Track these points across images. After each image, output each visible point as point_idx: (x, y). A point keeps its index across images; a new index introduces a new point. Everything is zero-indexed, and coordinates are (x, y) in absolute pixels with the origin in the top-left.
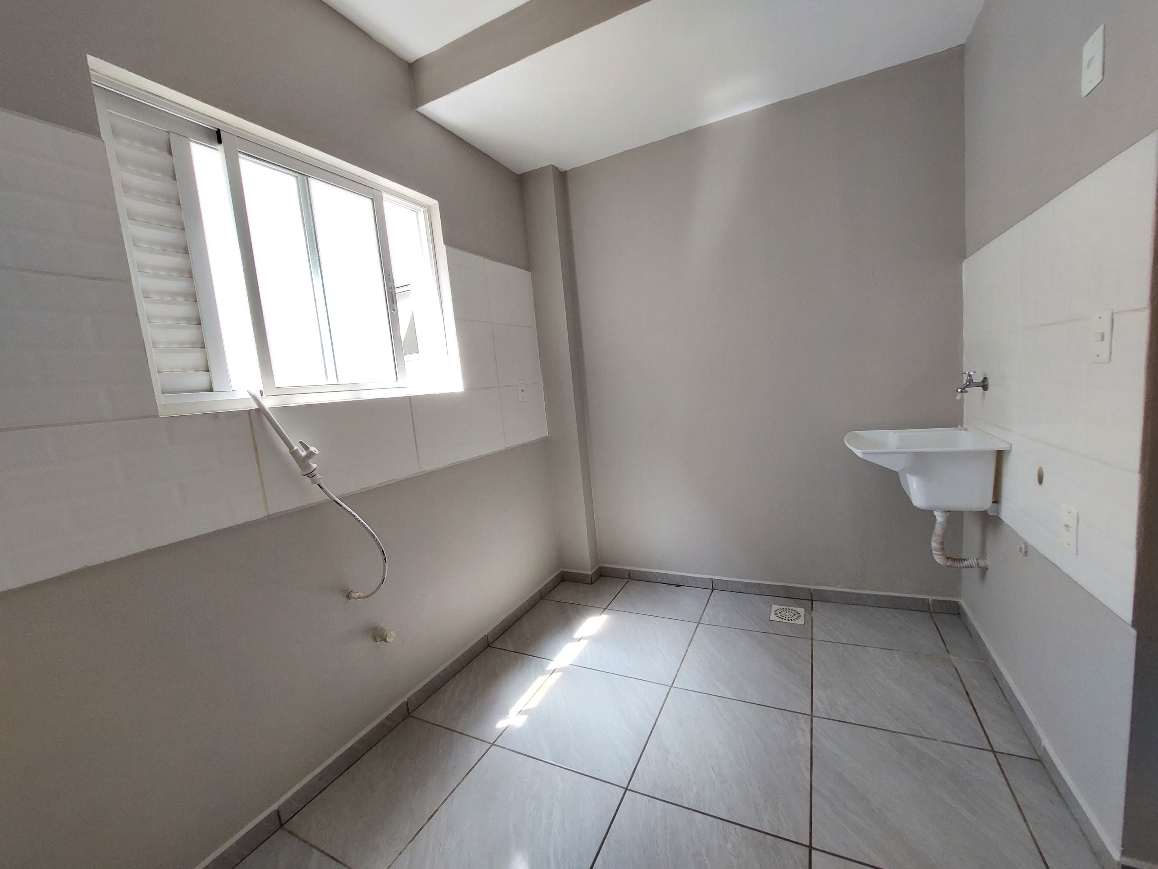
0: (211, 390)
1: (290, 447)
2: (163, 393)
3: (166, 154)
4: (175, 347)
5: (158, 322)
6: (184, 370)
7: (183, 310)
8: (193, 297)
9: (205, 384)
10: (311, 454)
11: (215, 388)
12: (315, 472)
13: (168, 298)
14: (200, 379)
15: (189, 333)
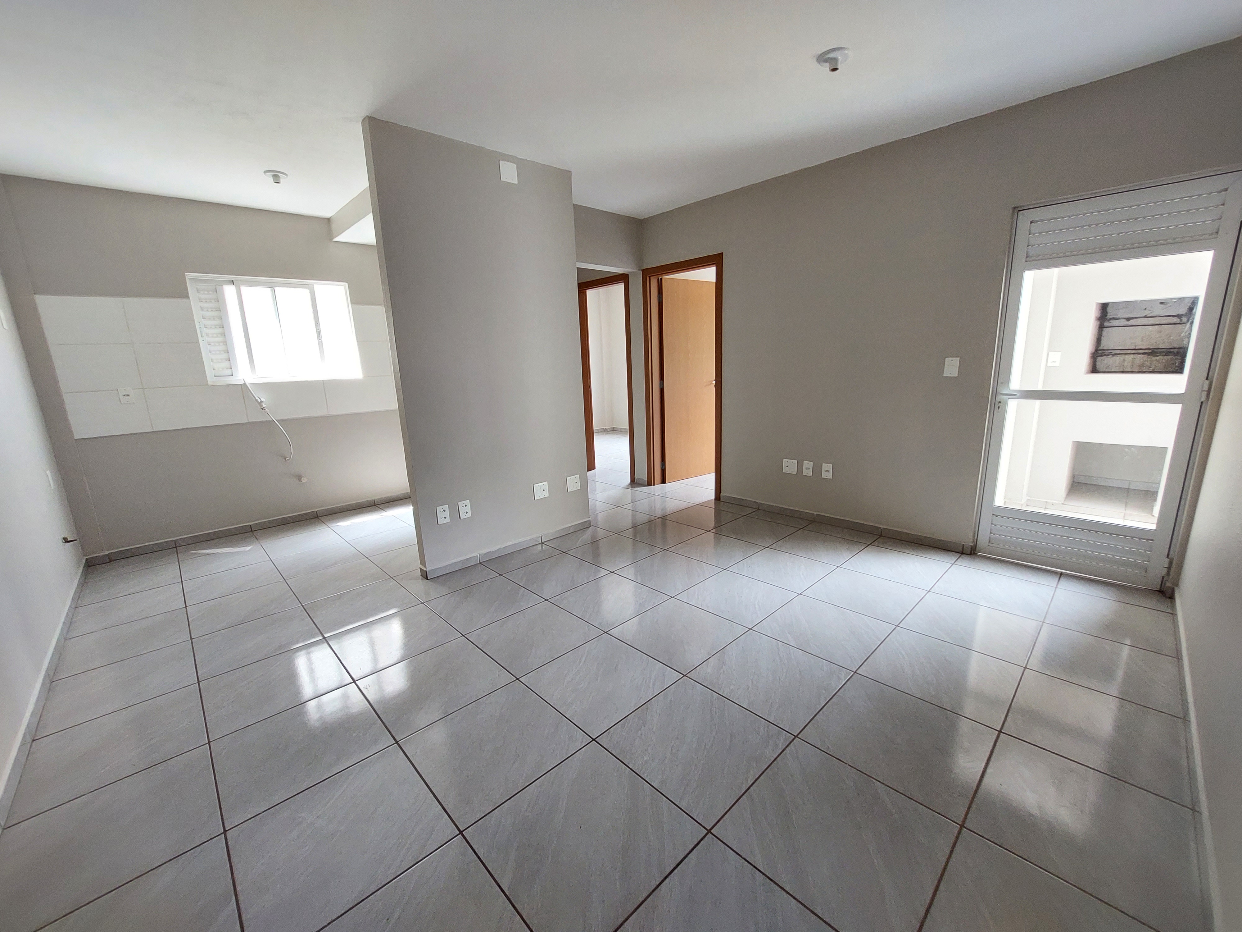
0: (232, 376)
1: (255, 398)
2: (215, 376)
3: (215, 293)
4: (220, 361)
5: (214, 353)
6: (223, 369)
7: (222, 347)
8: (225, 343)
9: (230, 374)
10: (261, 402)
11: (233, 375)
12: (265, 408)
13: (217, 344)
14: (228, 372)
15: (225, 356)
